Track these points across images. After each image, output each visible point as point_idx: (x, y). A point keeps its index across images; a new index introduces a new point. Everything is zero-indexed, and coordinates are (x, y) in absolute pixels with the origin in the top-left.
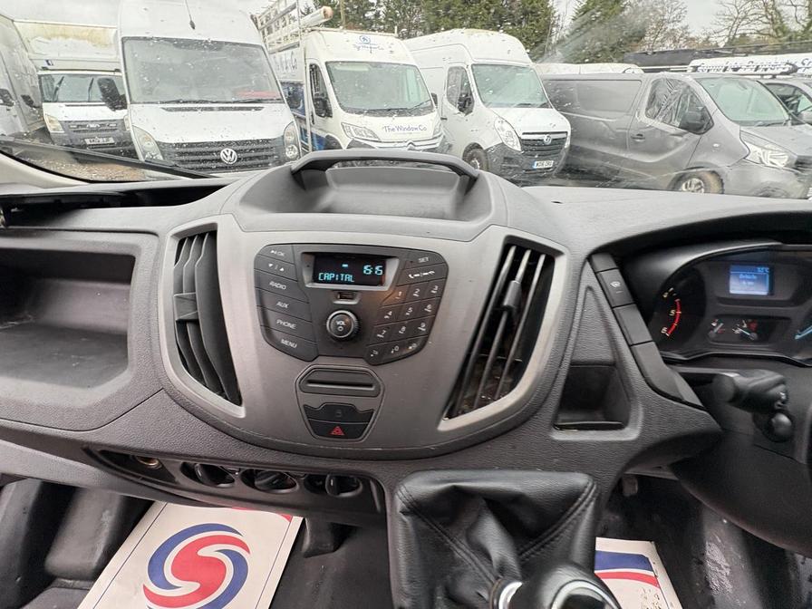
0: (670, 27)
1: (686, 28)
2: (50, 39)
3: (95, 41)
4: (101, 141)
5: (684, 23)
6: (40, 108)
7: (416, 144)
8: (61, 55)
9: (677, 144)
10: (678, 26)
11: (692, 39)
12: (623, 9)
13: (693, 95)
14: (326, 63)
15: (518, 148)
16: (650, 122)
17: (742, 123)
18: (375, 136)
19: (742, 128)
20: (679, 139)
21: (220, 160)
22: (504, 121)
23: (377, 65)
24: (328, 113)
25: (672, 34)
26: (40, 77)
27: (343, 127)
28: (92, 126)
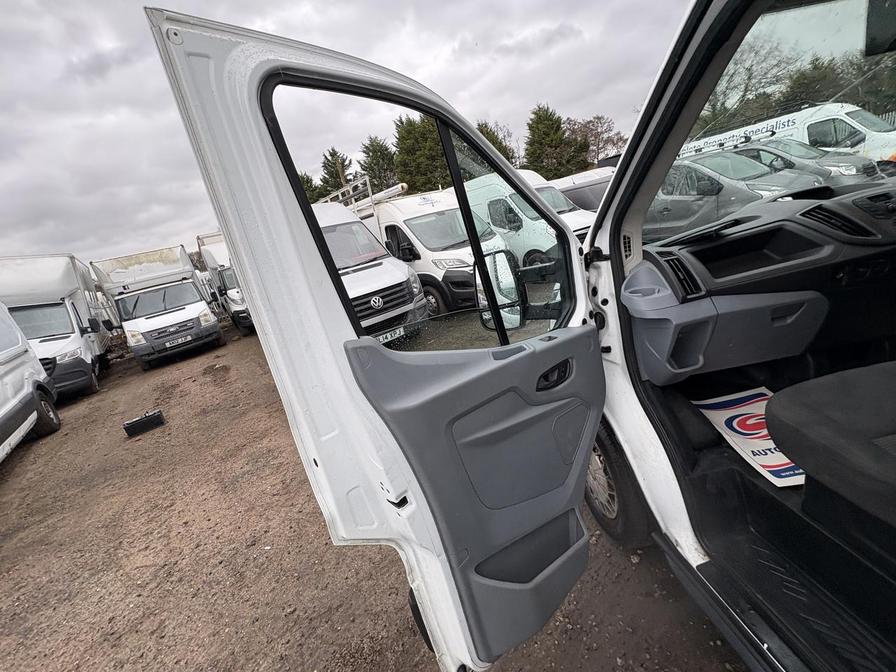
0: (605, 136)
1: (619, 133)
2: (126, 268)
3: (165, 260)
4: (180, 341)
5: (615, 131)
6: (121, 327)
8: (137, 279)
9: (701, 207)
10: (612, 134)
13: (695, 170)
14: (404, 221)
16: (670, 198)
17: (744, 179)
18: (463, 262)
19: (748, 182)
20: (700, 202)
21: (371, 308)
23: (441, 213)
24: (417, 257)
25: (609, 140)
26: (116, 301)
27: (435, 264)
28: (172, 330)
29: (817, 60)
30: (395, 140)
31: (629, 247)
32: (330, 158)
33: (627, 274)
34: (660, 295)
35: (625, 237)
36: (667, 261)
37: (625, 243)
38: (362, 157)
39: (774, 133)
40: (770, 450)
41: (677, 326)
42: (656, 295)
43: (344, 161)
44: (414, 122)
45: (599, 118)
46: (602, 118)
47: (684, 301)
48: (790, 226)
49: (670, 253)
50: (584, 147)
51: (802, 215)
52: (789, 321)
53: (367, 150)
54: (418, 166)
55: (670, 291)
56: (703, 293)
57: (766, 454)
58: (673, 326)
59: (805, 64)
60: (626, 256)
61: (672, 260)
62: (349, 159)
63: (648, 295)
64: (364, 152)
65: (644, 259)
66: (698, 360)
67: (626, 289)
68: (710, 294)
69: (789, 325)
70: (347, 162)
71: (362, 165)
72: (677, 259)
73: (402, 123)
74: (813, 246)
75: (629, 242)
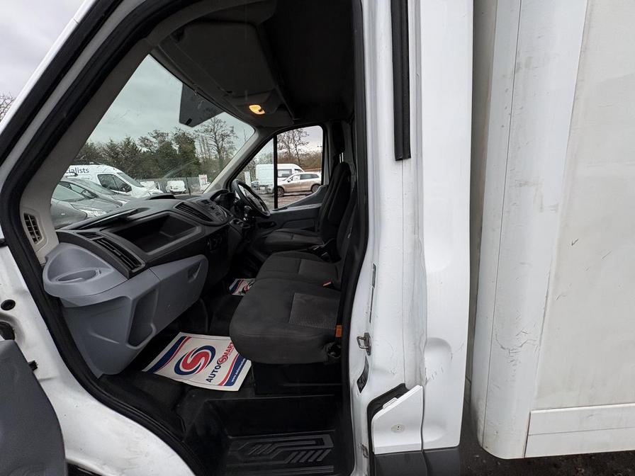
31: (36, 228)
33: (42, 261)
34: (103, 275)
35: (26, 217)
36: (95, 241)
37: (28, 224)
39: (76, 175)
40: (214, 371)
41: (134, 300)
42: (98, 277)
47: (131, 276)
48: (173, 214)
49: (94, 234)
51: (176, 207)
52: (195, 277)
55: (112, 270)
56: (143, 266)
57: (215, 375)
58: (131, 302)
60: (35, 240)
61: (100, 240)
63: (89, 278)
65: (60, 242)
66: (151, 328)
67: (50, 278)
68: (150, 265)
69: (195, 280)
72: (104, 239)
74: (189, 227)
75: (34, 223)
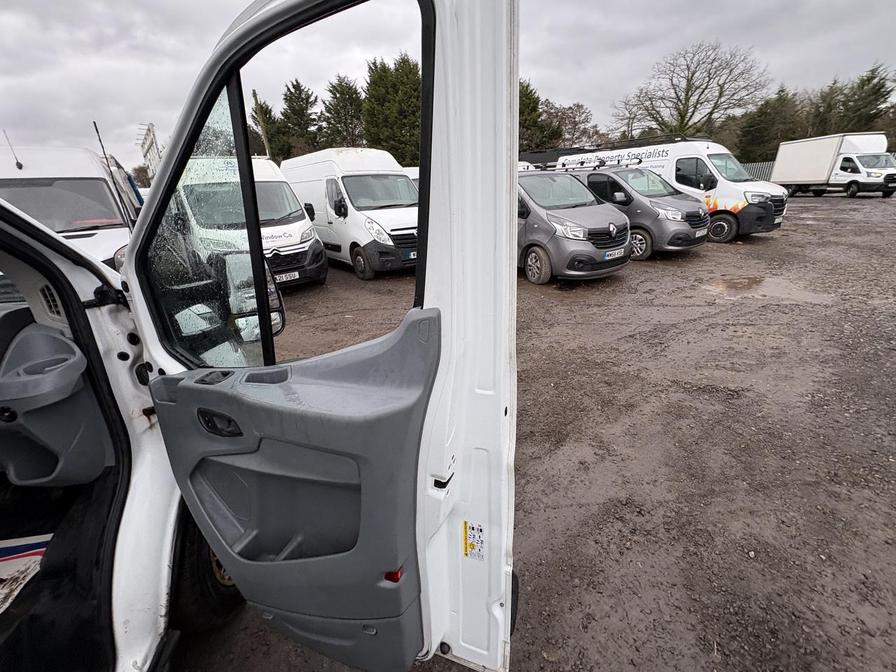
0: (582, 126)
1: (596, 126)
5: (592, 123)
7: (281, 250)
10: (588, 126)
11: (603, 134)
12: (540, 115)
15: (390, 243)
19: (549, 212)
22: (373, 221)
25: (585, 132)
27: (202, 242)
29: (783, 91)
30: (365, 85)
32: (293, 90)
38: (328, 97)
39: (640, 162)
43: (309, 97)
44: (389, 69)
45: (578, 106)
46: (582, 106)
50: (557, 134)
53: (334, 90)
54: (386, 120)
59: (771, 93)
62: (314, 95)
64: (331, 91)
70: (312, 99)
71: (326, 107)
73: (376, 67)
